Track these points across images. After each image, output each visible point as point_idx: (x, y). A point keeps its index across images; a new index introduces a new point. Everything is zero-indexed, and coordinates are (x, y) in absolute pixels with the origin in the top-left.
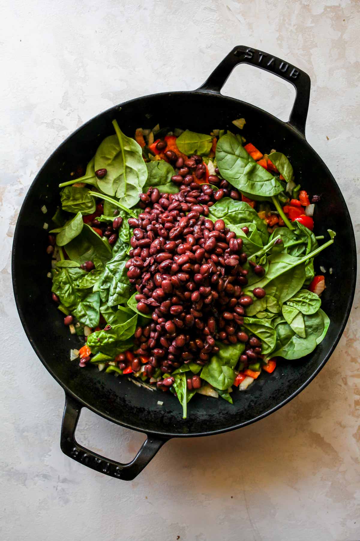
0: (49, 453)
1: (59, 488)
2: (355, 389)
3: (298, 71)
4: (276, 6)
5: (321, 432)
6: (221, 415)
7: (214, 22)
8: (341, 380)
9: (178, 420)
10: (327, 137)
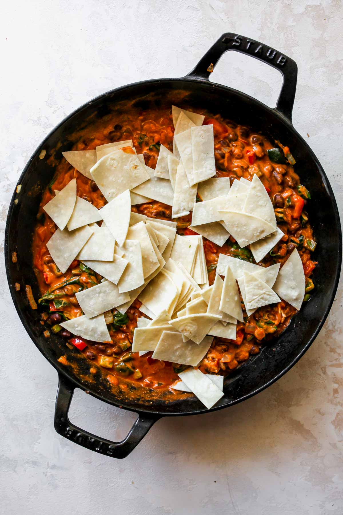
0: (38, 441)
1: (48, 474)
2: (334, 378)
3: (285, 58)
4: (258, 5)
5: (300, 419)
7: (197, 21)
8: (320, 370)
10: (308, 135)
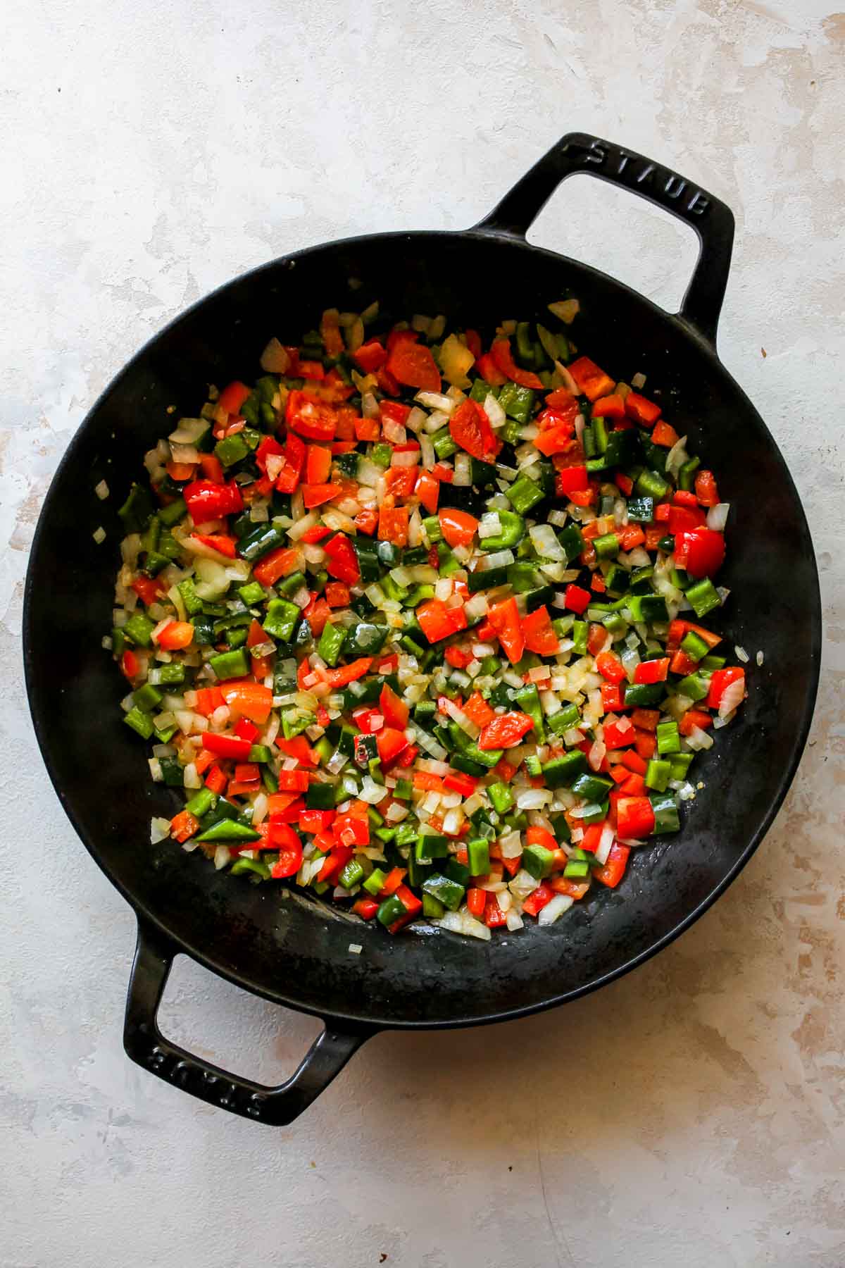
0: (90, 1057)
1: (111, 1138)
2: (801, 929)
3: (708, 199)
4: (658, 42)
5: (718, 1023)
6: (496, 980)
7: (514, 71)
8: (771, 908)
9: (397, 990)
10: (763, 351)
